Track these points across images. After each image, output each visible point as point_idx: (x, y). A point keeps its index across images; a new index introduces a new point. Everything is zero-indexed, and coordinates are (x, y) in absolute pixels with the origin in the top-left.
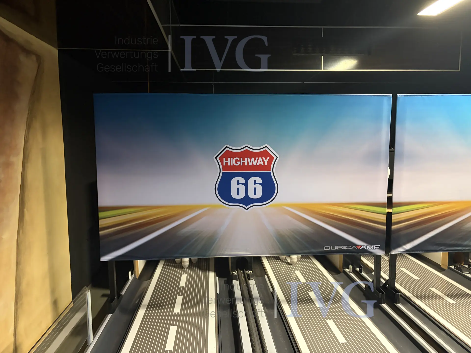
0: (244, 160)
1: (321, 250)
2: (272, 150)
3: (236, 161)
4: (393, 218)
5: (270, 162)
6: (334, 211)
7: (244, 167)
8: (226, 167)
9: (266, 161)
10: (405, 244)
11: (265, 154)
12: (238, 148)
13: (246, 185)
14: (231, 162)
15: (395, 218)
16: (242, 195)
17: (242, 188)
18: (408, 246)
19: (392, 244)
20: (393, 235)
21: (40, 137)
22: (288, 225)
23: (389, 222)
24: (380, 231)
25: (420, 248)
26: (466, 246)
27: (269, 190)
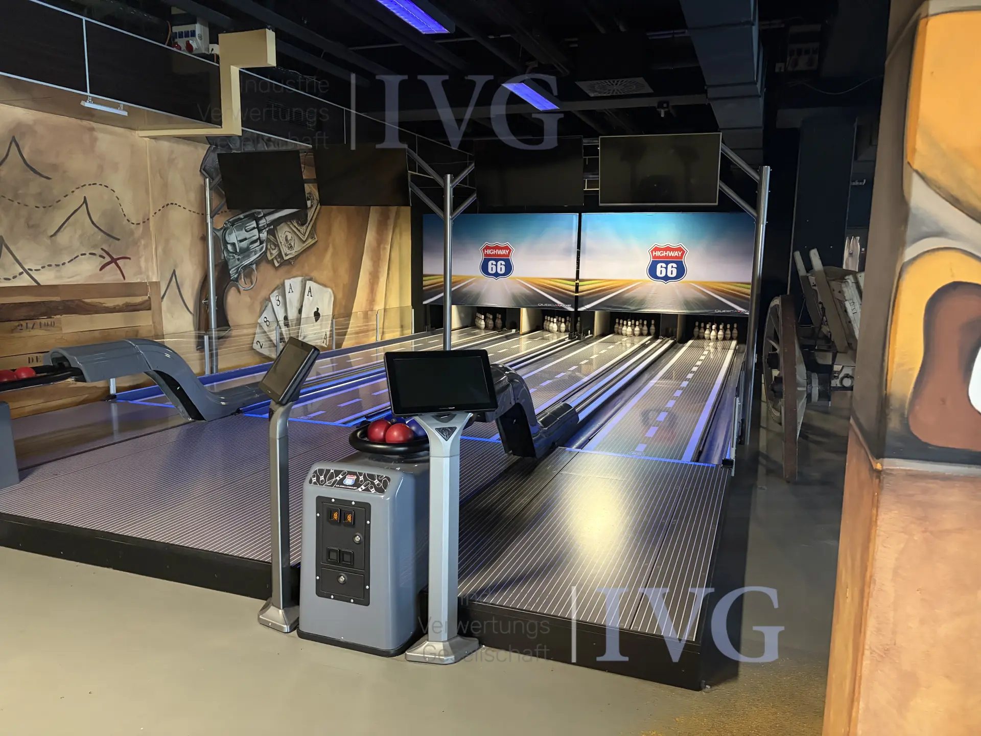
0: (495, 251)
1: (536, 306)
2: (510, 246)
3: (492, 251)
4: (579, 289)
5: (509, 253)
6: (544, 283)
7: (495, 255)
8: (486, 255)
9: (507, 252)
10: (586, 305)
11: (506, 248)
12: (491, 244)
13: (496, 265)
14: (489, 252)
15: (580, 288)
16: (494, 271)
17: (494, 267)
18: (588, 306)
19: (579, 305)
20: (579, 299)
21: (398, 237)
22: (519, 290)
23: (577, 291)
24: (571, 296)
25: (595, 308)
26: (625, 308)
27: (509, 268)
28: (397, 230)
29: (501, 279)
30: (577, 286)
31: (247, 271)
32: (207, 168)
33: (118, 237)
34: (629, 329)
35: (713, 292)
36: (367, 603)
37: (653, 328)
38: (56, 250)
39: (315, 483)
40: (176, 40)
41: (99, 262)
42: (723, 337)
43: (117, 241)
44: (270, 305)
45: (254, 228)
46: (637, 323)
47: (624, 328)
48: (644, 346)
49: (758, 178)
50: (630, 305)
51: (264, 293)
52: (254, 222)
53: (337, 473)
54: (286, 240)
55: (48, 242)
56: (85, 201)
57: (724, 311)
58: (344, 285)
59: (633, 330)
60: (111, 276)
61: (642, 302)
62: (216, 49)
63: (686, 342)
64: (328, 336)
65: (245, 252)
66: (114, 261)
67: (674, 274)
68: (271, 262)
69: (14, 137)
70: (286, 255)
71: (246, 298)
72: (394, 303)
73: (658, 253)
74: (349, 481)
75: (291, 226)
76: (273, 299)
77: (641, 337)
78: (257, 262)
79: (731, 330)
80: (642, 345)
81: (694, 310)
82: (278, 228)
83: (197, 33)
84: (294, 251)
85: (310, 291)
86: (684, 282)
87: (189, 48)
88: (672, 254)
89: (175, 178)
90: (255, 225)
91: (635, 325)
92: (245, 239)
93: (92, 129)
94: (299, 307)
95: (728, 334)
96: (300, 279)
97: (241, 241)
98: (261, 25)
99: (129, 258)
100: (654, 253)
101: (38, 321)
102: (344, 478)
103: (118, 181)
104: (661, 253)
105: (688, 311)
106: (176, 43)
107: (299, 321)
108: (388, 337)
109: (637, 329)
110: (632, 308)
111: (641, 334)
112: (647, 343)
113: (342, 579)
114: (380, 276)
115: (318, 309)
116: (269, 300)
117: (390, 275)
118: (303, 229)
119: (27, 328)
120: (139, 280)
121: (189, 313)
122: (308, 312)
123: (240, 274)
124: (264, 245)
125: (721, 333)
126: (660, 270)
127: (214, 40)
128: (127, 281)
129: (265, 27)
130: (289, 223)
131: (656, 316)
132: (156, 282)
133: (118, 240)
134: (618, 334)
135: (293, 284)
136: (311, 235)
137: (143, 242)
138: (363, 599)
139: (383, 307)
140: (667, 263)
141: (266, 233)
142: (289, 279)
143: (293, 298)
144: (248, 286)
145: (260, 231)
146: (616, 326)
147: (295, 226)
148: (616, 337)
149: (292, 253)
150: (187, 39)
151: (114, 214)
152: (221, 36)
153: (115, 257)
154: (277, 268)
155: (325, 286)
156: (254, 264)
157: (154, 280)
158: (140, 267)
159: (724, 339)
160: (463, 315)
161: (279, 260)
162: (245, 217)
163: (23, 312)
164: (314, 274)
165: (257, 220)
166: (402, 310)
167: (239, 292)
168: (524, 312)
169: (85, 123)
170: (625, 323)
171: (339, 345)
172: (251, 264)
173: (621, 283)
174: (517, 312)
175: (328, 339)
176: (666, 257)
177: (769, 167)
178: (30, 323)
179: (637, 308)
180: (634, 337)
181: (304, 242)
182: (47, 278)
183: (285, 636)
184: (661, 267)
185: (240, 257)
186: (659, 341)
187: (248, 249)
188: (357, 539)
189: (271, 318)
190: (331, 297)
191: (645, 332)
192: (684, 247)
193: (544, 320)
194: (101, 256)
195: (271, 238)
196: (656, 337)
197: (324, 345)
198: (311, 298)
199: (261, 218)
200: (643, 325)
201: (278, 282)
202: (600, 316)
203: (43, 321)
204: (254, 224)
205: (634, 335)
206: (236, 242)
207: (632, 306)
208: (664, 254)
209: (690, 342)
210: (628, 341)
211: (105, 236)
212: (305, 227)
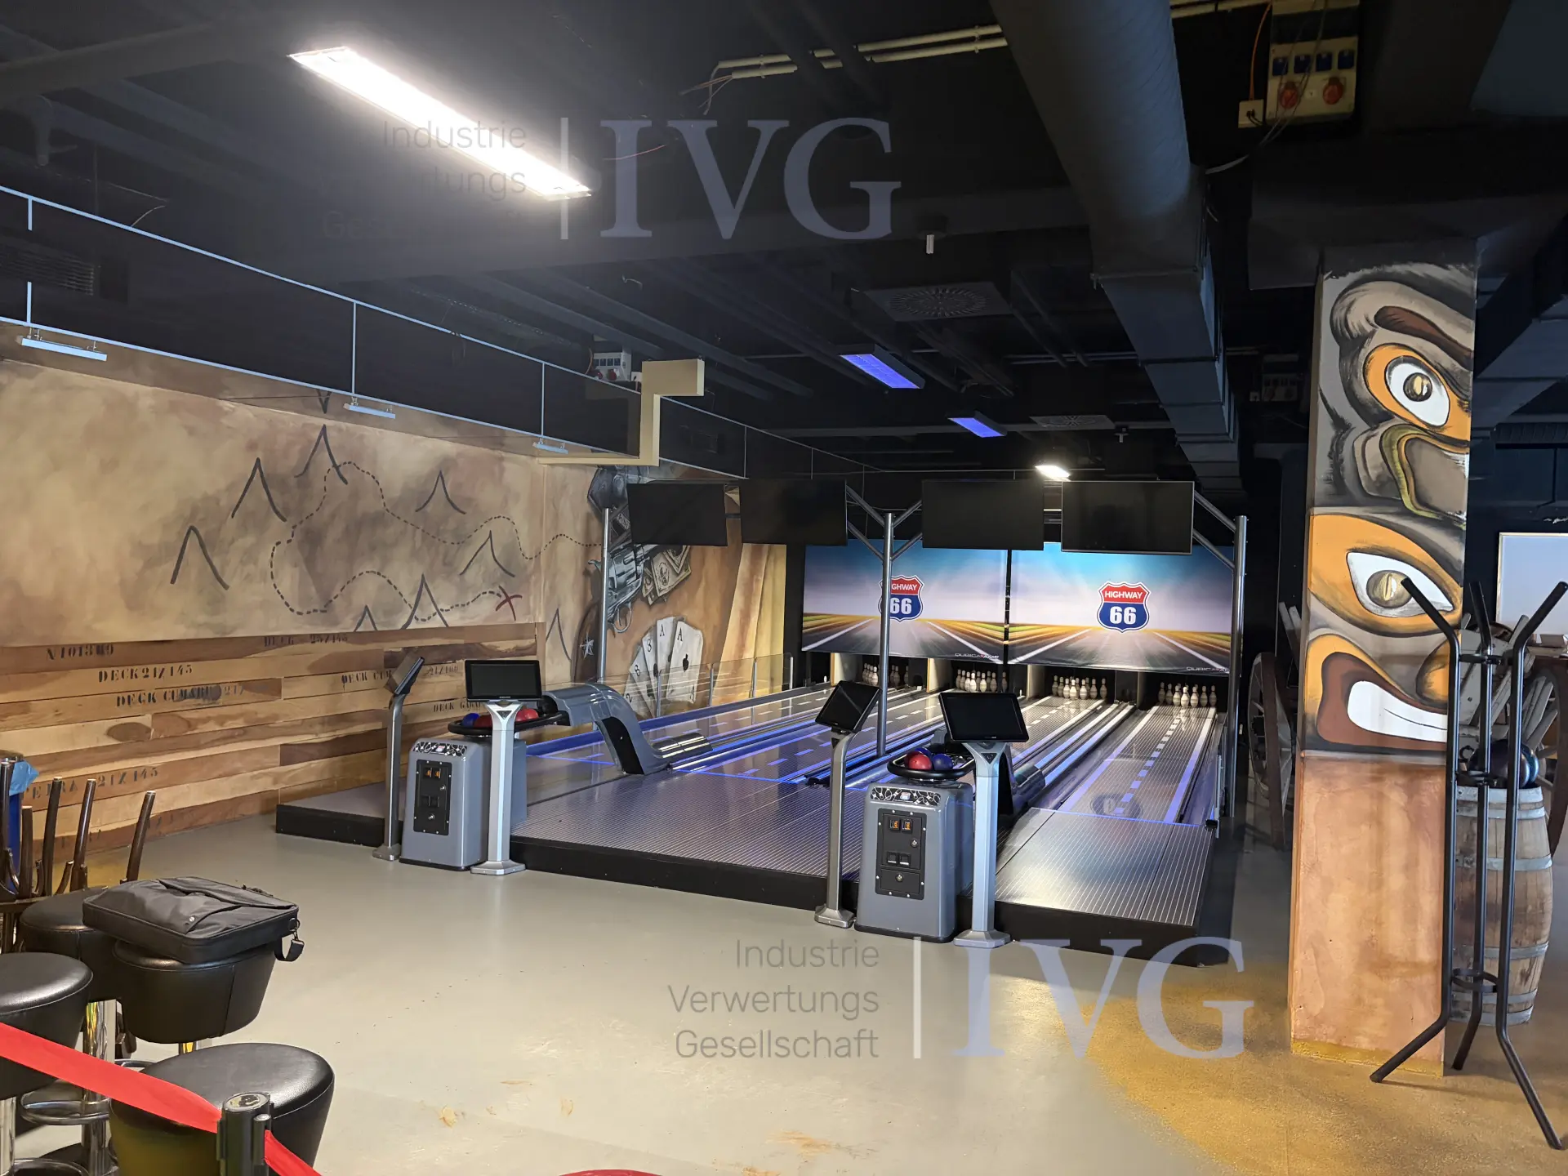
0: (899, 585)
1: (953, 656)
2: (919, 580)
4: (1009, 636)
5: (917, 588)
6: (963, 627)
7: (898, 591)
9: (915, 587)
10: (1018, 656)
11: (914, 582)
12: (895, 577)
13: (900, 604)
15: (1011, 635)
16: (897, 611)
17: (897, 606)
18: (1021, 659)
19: (1009, 656)
20: (1010, 649)
21: (772, 567)
22: (930, 635)
23: (1006, 638)
24: (998, 644)
25: (1028, 661)
26: (1070, 662)
27: (916, 608)
28: (772, 558)
29: (906, 621)
30: (1006, 632)
31: (622, 610)
32: (594, 493)
33: (513, 573)
34: (1073, 690)
35: (1182, 644)
36: (921, 898)
37: (1103, 689)
38: (463, 589)
39: (876, 798)
40: (598, 368)
41: (496, 600)
42: (1197, 702)
43: (512, 578)
44: (642, 649)
45: (632, 560)
46: (1083, 682)
47: (1066, 688)
48: (1095, 712)
49: (1234, 528)
50: (1074, 658)
51: (636, 638)
52: (632, 553)
53: (893, 791)
54: (661, 573)
55: (457, 579)
56: (490, 536)
57: (1198, 669)
58: (715, 627)
59: (1078, 692)
60: (504, 618)
61: (1092, 655)
62: (639, 377)
63: (1150, 708)
64: (695, 690)
65: (623, 587)
66: (508, 599)
67: (1133, 621)
68: (645, 600)
69: (441, 473)
70: (660, 591)
71: (619, 642)
72: (764, 651)
73: (1111, 594)
74: (905, 796)
75: (667, 556)
76: (645, 644)
77: (1091, 701)
78: (633, 600)
79: (1208, 693)
80: (1092, 710)
81: (1159, 666)
82: (654, 559)
83: (622, 361)
84: (667, 587)
85: (680, 634)
86: (1145, 630)
87: (612, 376)
88: (1128, 595)
89: (565, 506)
90: (633, 557)
91: (1080, 685)
92: (623, 573)
93: (502, 459)
94: (669, 654)
95: (1203, 699)
96: (672, 618)
97: (619, 575)
98: (692, 355)
99: (521, 597)
100: (1106, 594)
101: (446, 665)
102: (900, 794)
103: (517, 512)
104: (1115, 594)
105: (1152, 668)
106: (598, 371)
107: (668, 670)
108: (760, 693)
109: (1083, 690)
110: (1079, 662)
111: (1089, 697)
112: (1098, 709)
113: (900, 877)
114: (752, 615)
115: (687, 656)
116: (640, 644)
117: (762, 613)
118: (677, 559)
119: (436, 673)
120: (526, 621)
121: (567, 659)
122: (677, 662)
123: (616, 615)
124: (640, 579)
125: (1194, 697)
126: (1115, 614)
127: (636, 367)
128: (517, 622)
129: (697, 357)
130: (665, 553)
131: (1110, 674)
132: (542, 623)
133: (513, 576)
134: (1057, 695)
135: (665, 624)
136: (685, 568)
137: (533, 578)
138: (919, 894)
139: (752, 656)
140: (1124, 607)
141: (642, 565)
142: (661, 619)
143: (664, 641)
144: (623, 628)
145: (637, 564)
146: (1055, 686)
147: (670, 557)
148: (1055, 700)
149: (666, 589)
150: (610, 367)
151: (513, 548)
152: (645, 364)
153: (510, 595)
154: (650, 607)
155: (696, 628)
156: (628, 602)
157: (540, 620)
158: (529, 607)
159: (1199, 705)
160: (846, 666)
161: (653, 597)
162: (624, 547)
163: (435, 656)
164: (686, 614)
165: (635, 551)
166: (772, 658)
167: (614, 634)
168: (931, 663)
169: (497, 453)
170: (1067, 681)
171: (706, 702)
172: (627, 602)
173: (1064, 631)
174: (923, 663)
175: (695, 693)
176: (1121, 599)
177: (1245, 517)
178: (439, 667)
179: (1086, 662)
180: (1079, 700)
181: (678, 575)
182: (454, 619)
183: (844, 930)
184: (1116, 611)
185: (617, 594)
186: (1114, 706)
187: (625, 584)
188: (915, 843)
189: (641, 668)
190: (700, 643)
191: (1094, 694)
192: (1145, 588)
193: (955, 675)
194: (498, 595)
195: (647, 570)
196: (1109, 701)
197: (691, 701)
198: (681, 642)
199: (639, 548)
200: (1091, 685)
201: (651, 623)
202: (1033, 669)
203: (449, 666)
204: (631, 555)
205: (1079, 697)
206: (614, 576)
207: (1080, 659)
208: (1119, 596)
209: (1155, 709)
210: (1073, 706)
211: (502, 572)
212: (679, 557)
